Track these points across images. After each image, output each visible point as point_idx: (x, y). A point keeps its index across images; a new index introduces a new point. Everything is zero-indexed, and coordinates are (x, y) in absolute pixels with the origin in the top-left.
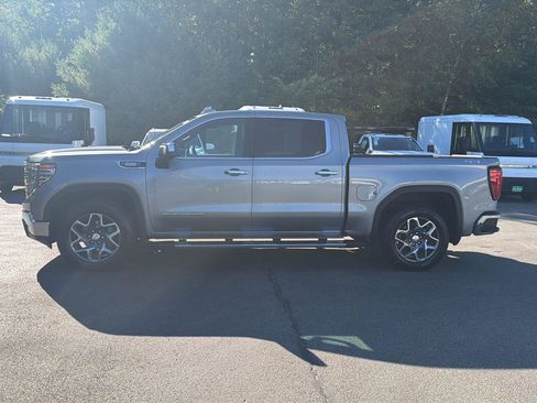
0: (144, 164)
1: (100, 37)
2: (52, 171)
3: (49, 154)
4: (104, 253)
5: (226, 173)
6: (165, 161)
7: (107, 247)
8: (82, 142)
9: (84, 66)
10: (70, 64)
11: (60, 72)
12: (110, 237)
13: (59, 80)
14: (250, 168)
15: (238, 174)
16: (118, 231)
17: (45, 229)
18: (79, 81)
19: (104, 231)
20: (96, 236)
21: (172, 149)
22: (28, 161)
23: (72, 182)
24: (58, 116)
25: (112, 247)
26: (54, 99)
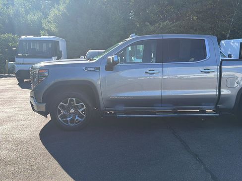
0: (98, 69)
1: (62, 8)
2: (47, 74)
3: (43, 64)
4: (77, 120)
5: (146, 72)
6: (110, 66)
7: (78, 117)
8: (56, 57)
9: (55, 22)
10: (48, 21)
11: (44, 25)
12: (80, 111)
13: (43, 29)
14: (160, 69)
15: (153, 73)
16: (85, 107)
17: (43, 107)
18: (53, 29)
19: (76, 108)
20: (72, 111)
21: (116, 59)
22: (32, 68)
23: (56, 80)
24: (44, 45)
25: (81, 117)
26: (42, 37)
